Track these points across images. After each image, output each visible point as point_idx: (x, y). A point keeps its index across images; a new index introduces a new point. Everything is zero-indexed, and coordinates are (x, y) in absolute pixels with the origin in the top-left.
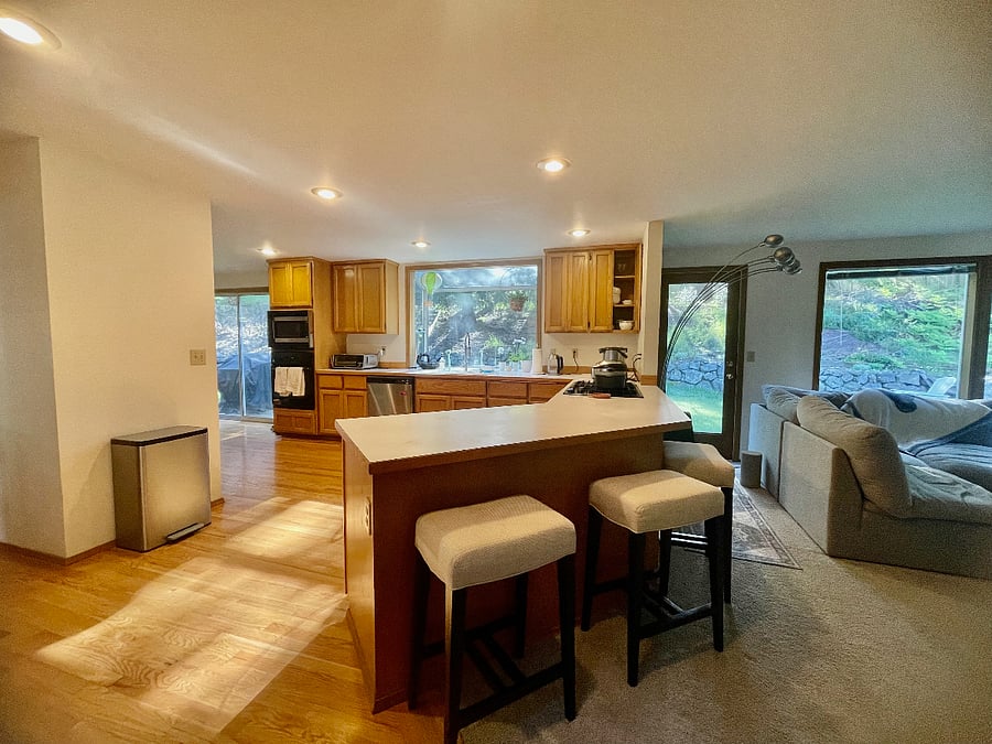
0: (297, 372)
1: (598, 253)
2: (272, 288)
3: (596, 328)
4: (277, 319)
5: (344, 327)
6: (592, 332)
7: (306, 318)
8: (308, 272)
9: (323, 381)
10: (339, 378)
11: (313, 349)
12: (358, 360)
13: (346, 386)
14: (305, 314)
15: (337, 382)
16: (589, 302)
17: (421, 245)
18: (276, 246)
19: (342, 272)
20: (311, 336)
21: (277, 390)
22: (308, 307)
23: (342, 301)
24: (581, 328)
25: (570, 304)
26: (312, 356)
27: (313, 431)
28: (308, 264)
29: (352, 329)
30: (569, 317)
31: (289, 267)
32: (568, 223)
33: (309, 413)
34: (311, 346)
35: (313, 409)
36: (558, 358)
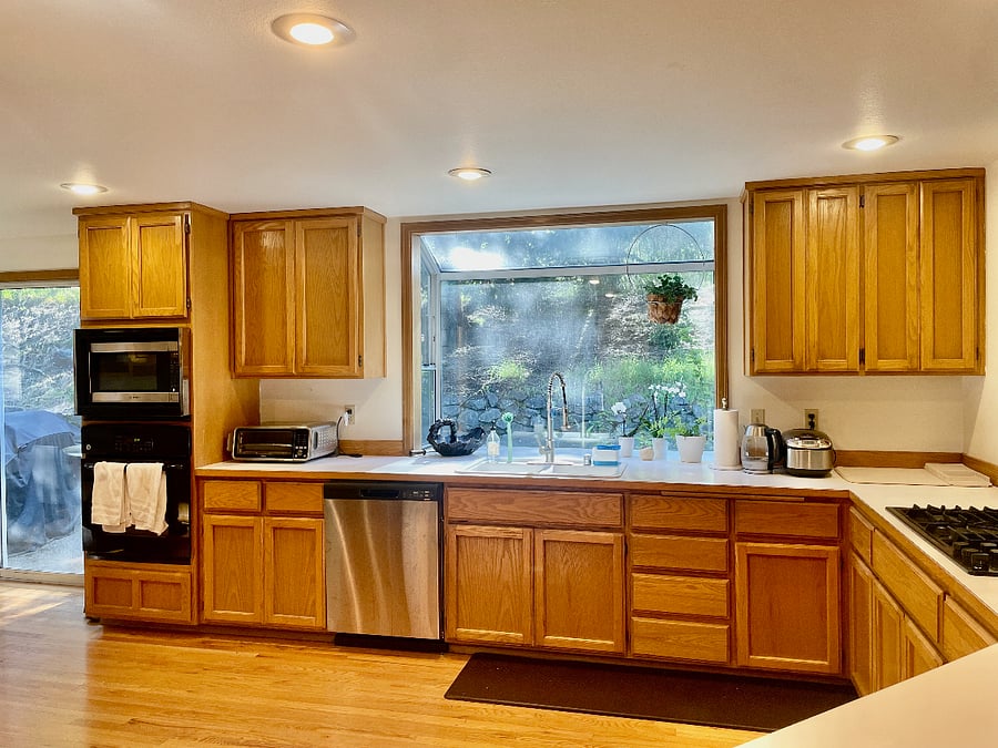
0: (150, 476)
1: (879, 190)
2: (85, 273)
3: (884, 364)
4: (98, 348)
5: (262, 362)
6: (869, 373)
7: (170, 346)
8: (179, 238)
9: (212, 495)
10: (254, 487)
11: (189, 418)
12: (294, 442)
13: (270, 506)
14: (171, 335)
15: (249, 496)
16: (862, 304)
17: (470, 176)
18: (103, 177)
19: (254, 239)
20: (185, 384)
21: (99, 517)
22: (180, 319)
23: (255, 304)
24: (843, 364)
25: (814, 307)
26: (186, 434)
27: (184, 615)
28: (178, 219)
29: (278, 368)
30: (814, 337)
31: (130, 226)
32: (845, 121)
33: (179, 573)
34: (186, 413)
35: (187, 561)
36: (768, 433)
